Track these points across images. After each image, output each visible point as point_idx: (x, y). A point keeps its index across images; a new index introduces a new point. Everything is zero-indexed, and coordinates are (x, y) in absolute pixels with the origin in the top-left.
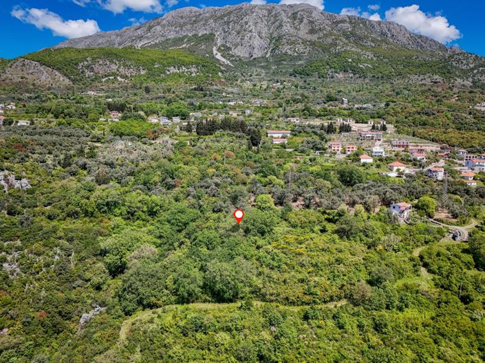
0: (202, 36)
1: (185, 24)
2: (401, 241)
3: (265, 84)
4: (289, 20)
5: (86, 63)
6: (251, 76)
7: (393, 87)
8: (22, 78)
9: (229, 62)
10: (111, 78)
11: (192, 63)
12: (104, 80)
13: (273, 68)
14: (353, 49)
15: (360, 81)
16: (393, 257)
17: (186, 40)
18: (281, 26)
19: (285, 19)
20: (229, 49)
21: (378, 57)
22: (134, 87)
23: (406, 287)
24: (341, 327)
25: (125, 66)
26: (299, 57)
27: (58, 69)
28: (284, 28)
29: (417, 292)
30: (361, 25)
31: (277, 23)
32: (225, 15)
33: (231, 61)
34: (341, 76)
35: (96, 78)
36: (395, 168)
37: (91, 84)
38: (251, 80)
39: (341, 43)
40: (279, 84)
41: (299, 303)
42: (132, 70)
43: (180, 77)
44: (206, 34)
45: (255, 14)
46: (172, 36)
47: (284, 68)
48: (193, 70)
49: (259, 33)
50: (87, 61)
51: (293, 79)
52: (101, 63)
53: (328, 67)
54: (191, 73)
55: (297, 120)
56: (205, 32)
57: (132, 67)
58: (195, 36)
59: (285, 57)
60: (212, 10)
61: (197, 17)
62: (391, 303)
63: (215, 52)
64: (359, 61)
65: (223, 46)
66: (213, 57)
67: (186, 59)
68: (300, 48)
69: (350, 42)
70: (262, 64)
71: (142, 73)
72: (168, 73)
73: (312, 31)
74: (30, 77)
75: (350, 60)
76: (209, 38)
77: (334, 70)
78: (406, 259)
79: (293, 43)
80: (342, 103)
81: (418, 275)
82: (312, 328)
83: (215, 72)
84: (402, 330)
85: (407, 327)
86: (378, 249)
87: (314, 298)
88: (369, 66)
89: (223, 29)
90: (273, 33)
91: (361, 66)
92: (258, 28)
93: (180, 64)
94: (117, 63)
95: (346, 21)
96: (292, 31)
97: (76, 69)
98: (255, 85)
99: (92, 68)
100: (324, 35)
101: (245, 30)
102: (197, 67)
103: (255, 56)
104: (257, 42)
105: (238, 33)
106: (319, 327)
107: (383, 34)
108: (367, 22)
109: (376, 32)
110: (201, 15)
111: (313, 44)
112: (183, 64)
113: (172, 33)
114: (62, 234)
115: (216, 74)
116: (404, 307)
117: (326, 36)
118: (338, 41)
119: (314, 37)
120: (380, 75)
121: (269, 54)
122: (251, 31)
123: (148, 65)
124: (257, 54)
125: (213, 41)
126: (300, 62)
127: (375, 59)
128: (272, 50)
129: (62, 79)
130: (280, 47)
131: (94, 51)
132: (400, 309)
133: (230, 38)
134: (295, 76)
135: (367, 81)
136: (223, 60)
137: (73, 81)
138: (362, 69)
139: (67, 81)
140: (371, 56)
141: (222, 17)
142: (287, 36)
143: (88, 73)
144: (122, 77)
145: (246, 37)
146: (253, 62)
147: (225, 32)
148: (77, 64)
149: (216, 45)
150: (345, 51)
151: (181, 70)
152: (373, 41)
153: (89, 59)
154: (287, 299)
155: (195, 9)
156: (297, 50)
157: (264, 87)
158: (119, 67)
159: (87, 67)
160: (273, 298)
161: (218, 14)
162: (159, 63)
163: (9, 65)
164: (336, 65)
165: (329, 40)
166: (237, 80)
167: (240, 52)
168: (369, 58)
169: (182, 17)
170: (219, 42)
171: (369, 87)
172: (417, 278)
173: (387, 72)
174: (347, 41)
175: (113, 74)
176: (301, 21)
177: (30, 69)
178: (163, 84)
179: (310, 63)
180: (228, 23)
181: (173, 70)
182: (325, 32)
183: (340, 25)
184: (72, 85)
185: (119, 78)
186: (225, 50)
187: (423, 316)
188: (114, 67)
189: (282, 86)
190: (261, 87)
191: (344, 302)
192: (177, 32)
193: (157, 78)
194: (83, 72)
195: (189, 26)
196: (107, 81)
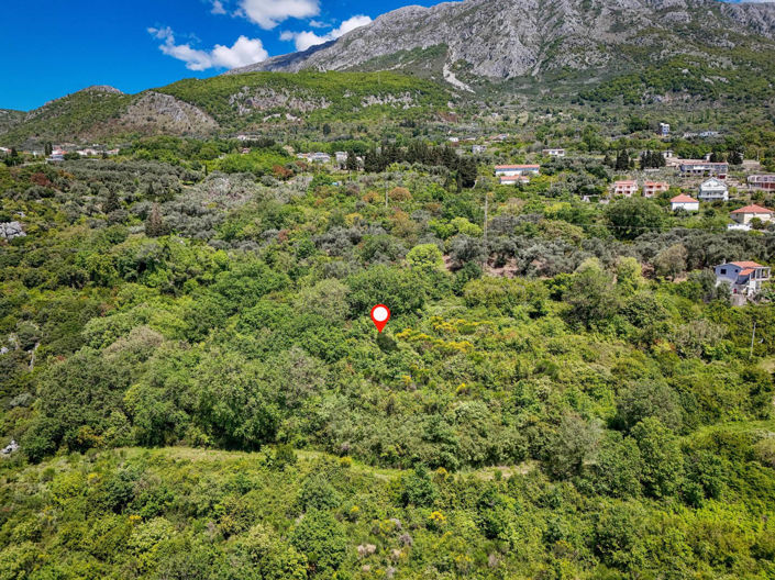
0: (428, 49)
1: (402, 33)
2: (728, 336)
3: (524, 117)
4: (576, 12)
5: (241, 94)
6: (502, 105)
7: (768, 111)
8: (149, 120)
9: (467, 87)
10: (276, 115)
11: (405, 89)
12: (265, 119)
13: (543, 92)
14: (692, 53)
15: (703, 107)
16: (698, 372)
17: (401, 58)
18: (561, 22)
19: (569, 11)
20: (470, 66)
21: (741, 64)
22: (308, 126)
23: (719, 443)
24: (492, 534)
25: (299, 97)
26: (592, 72)
27: (201, 105)
28: (567, 25)
29: (750, 457)
30: (710, 12)
31: (555, 19)
32: (466, 14)
33: (472, 86)
34: (667, 99)
35: (253, 118)
36: (747, 217)
37: (245, 125)
38: (501, 112)
39: (670, 45)
40: (550, 115)
41: (405, 461)
42: (308, 103)
43: (383, 110)
44: (434, 46)
45: (516, 7)
46: (380, 53)
47: (562, 91)
48: (406, 99)
49: (522, 38)
50: (243, 92)
51: (577, 107)
52: (263, 93)
53: (644, 85)
54: (403, 105)
55: (560, 152)
56: (433, 43)
57: (309, 97)
58: (417, 50)
59: (565, 73)
60: (445, 8)
61: (420, 20)
62: (660, 480)
63: (446, 72)
64: (704, 71)
65: (460, 62)
66: (443, 80)
67: (395, 83)
68: (594, 57)
69: (687, 42)
70: (524, 87)
71: (324, 107)
72: (365, 105)
73: (616, 28)
74: (160, 118)
75: (686, 71)
76: (439, 52)
77: (653, 90)
78: (734, 376)
79: (581, 49)
80: (659, 132)
81: (761, 417)
82: (412, 528)
83: (441, 101)
84: (678, 562)
85: (697, 552)
86: (657, 350)
87: (443, 450)
88: (724, 80)
89: (462, 36)
90: (546, 35)
91: (707, 80)
92: (521, 29)
93: (384, 91)
94: (287, 92)
95: (680, 7)
96: (580, 29)
97: (226, 104)
98: (507, 119)
99: (250, 102)
100: (639, 32)
101: (498, 34)
102: (412, 95)
103: (512, 75)
104: (516, 51)
105: (486, 40)
106: (431, 527)
107: (753, 25)
108: (723, 7)
109: (739, 23)
110: (427, 16)
111: (616, 48)
112: (391, 91)
113: (380, 48)
114: (31, 310)
115: (444, 104)
116: (701, 494)
117: (642, 34)
118: (664, 42)
119: (620, 38)
120: (744, 94)
121: (537, 70)
122: (507, 35)
123: (335, 94)
124: (516, 70)
125: (444, 55)
126: (592, 80)
127: (734, 68)
128: (543, 63)
129: (204, 119)
130: (558, 57)
131: (254, 77)
132: (690, 500)
133: (472, 49)
134: (582, 104)
135: (717, 105)
136: (459, 83)
137: (219, 122)
138: (707, 86)
139: (212, 123)
140: (726, 62)
141: (460, 18)
142: (570, 39)
143: (242, 109)
144: (293, 114)
145: (498, 45)
146: (508, 84)
147: (464, 40)
148: (227, 97)
149: (449, 61)
150: (677, 57)
151: (386, 101)
152: (731, 39)
153: (245, 88)
154: (377, 448)
155: (419, 8)
156: (586, 60)
157: (523, 121)
158: (290, 99)
159: (242, 101)
160: (345, 444)
161: (456, 13)
162: (353, 90)
163: (133, 102)
164: (658, 80)
165: (648, 41)
166: (477, 113)
167: (488, 70)
168: (724, 67)
169: (398, 23)
170: (454, 57)
171: (719, 114)
172: (760, 423)
173: (757, 90)
174: (681, 41)
175: (281, 110)
176: (598, 12)
177: (160, 106)
178: (355, 121)
179: (609, 80)
180: (470, 25)
181: (372, 100)
182: (640, 27)
183: (669, 15)
184: (218, 128)
185: (288, 116)
186: (463, 69)
187: (761, 526)
188: (282, 99)
189: (555, 119)
190: (517, 122)
191: (526, 468)
192: (388, 46)
193: (348, 114)
194: (235, 109)
195: (408, 36)
196: (270, 121)
